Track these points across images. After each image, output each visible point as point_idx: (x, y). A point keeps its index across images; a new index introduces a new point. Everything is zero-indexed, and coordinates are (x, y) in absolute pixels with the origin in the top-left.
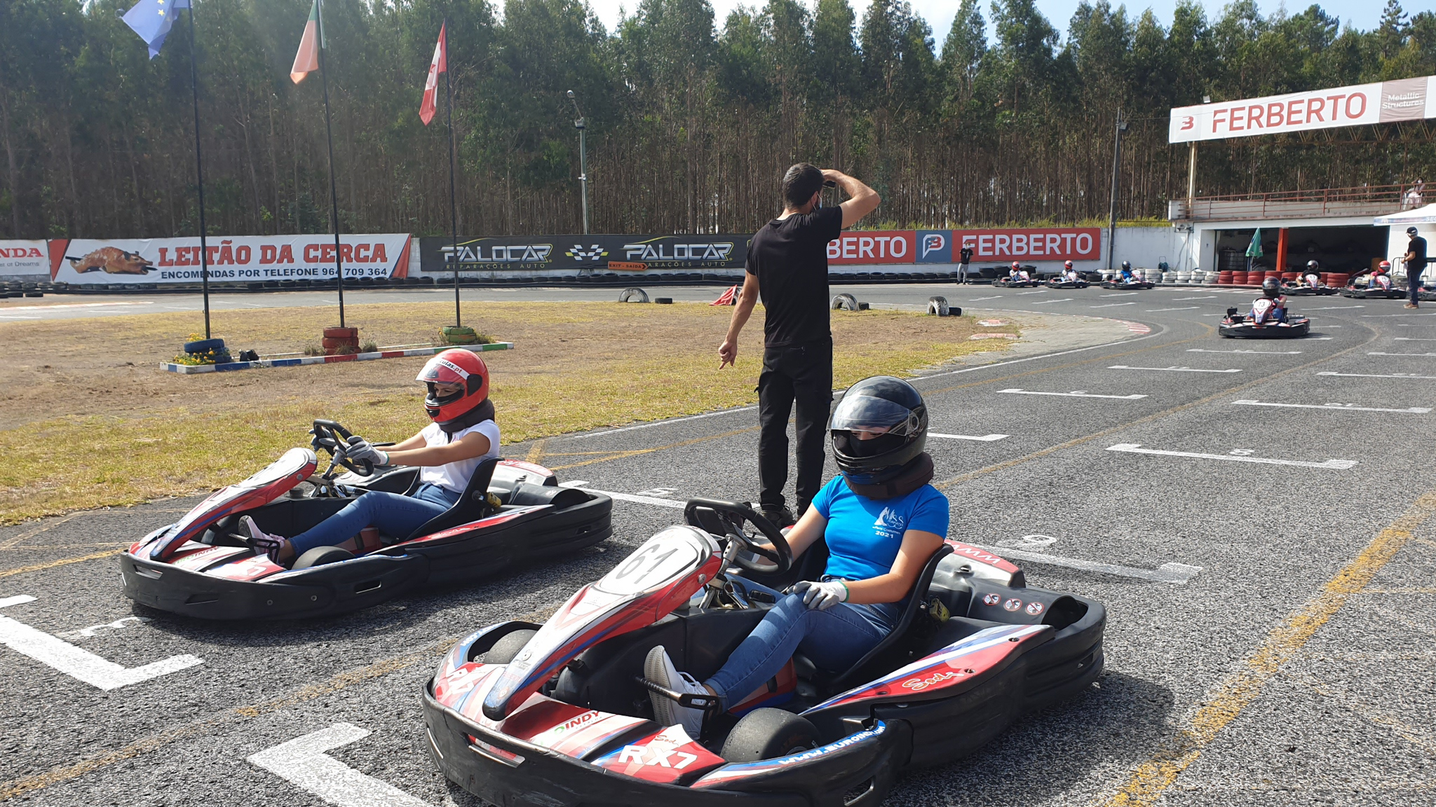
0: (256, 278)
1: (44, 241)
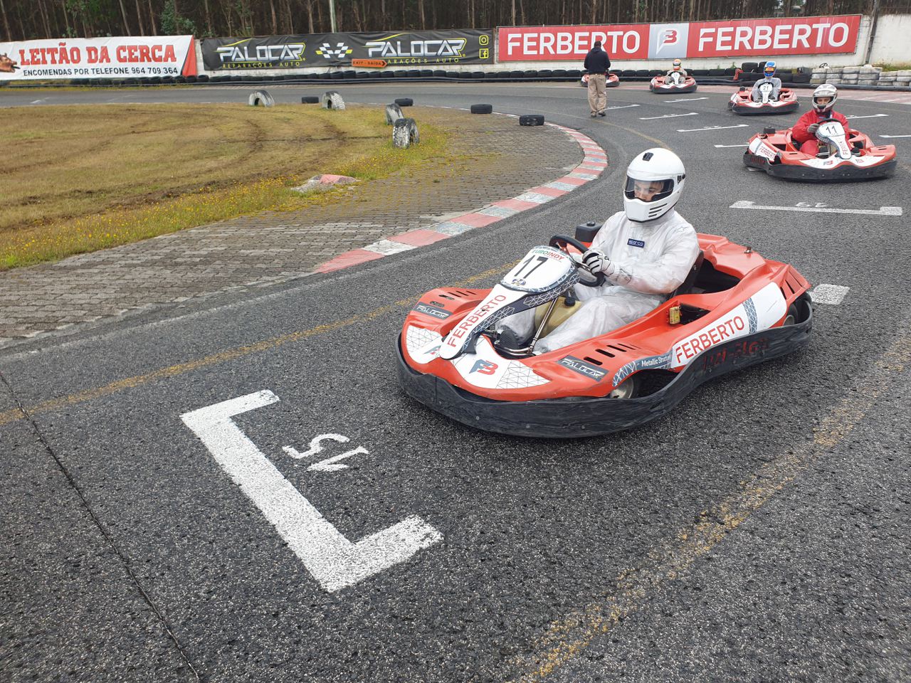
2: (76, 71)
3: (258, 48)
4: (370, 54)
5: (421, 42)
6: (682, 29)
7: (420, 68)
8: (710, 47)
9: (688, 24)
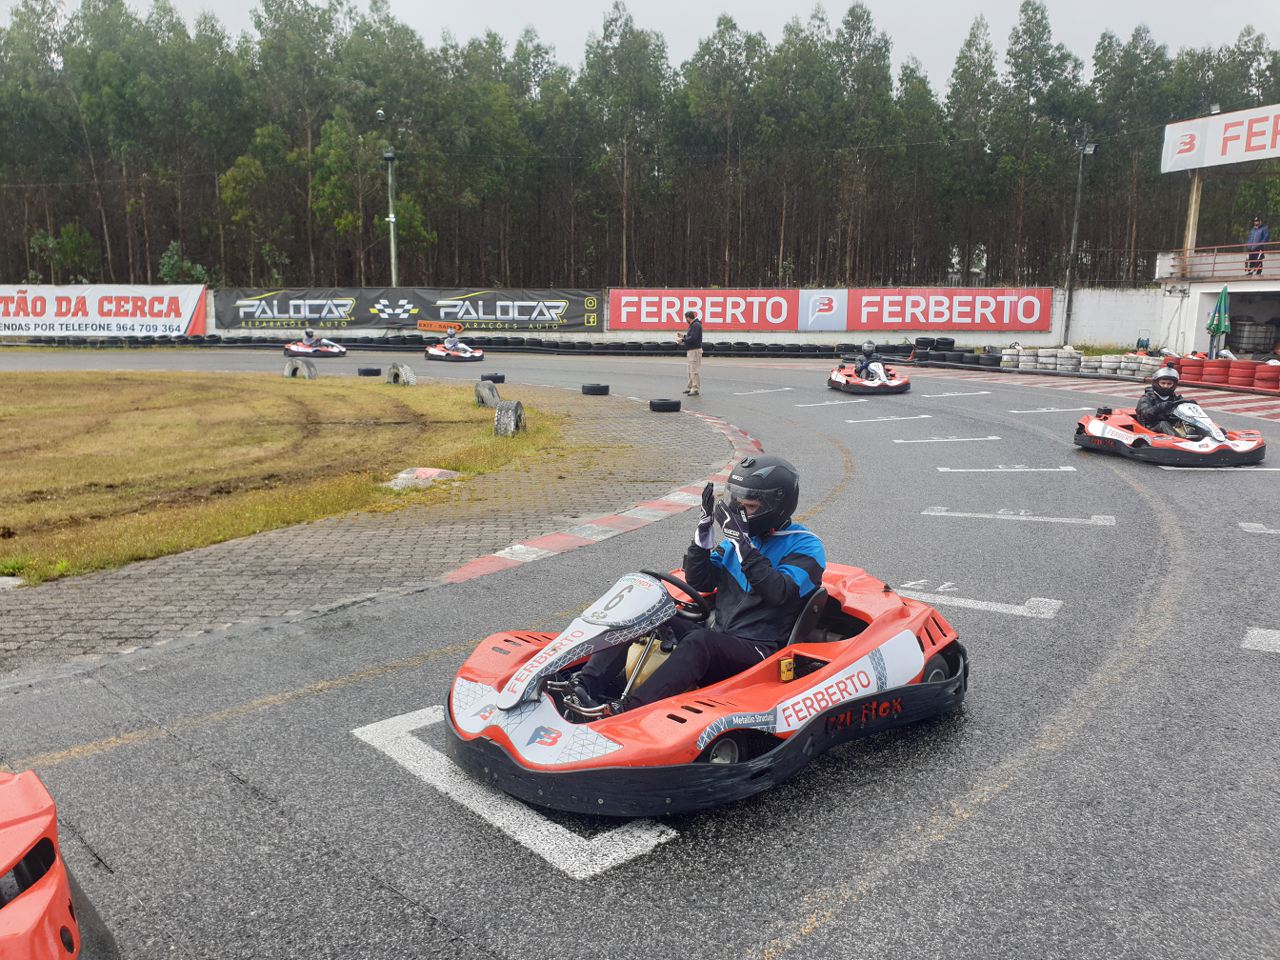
0: (48, 333)
2: (36, 326)
3: (292, 302)
4: (442, 314)
5: (510, 303)
6: (839, 296)
7: (508, 335)
8: (875, 318)
9: (846, 290)
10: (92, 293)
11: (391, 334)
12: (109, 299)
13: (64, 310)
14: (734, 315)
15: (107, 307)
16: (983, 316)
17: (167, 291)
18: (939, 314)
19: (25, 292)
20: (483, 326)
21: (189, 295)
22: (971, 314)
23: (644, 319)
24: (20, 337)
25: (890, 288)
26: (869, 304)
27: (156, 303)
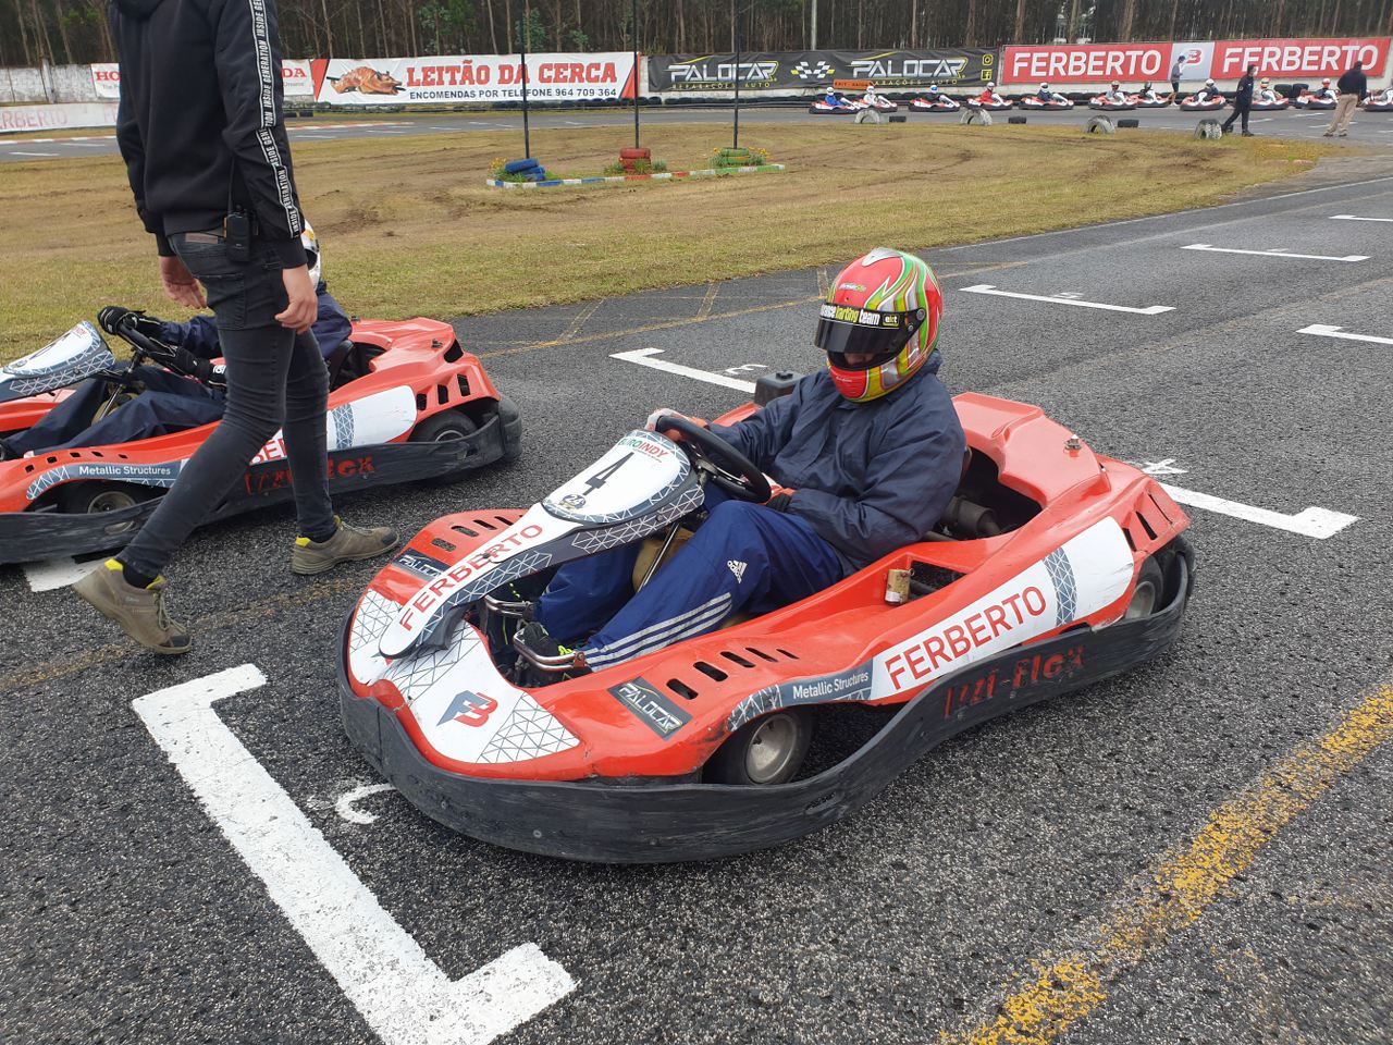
0: (495, 99)
1: (307, 61)
2: (481, 93)
3: (720, 66)
4: (855, 74)
5: (916, 62)
6: (1207, 48)
9: (1213, 44)
10: (534, 61)
11: (809, 93)
12: (549, 67)
13: (506, 77)
14: (1113, 68)
15: (547, 73)
16: (1328, 64)
17: (603, 58)
18: (1291, 63)
19: (471, 62)
20: (891, 83)
21: (623, 61)
22: (1318, 63)
23: (1034, 73)
24: (465, 103)
25: (1252, 41)
26: (1231, 56)
27: (593, 70)
